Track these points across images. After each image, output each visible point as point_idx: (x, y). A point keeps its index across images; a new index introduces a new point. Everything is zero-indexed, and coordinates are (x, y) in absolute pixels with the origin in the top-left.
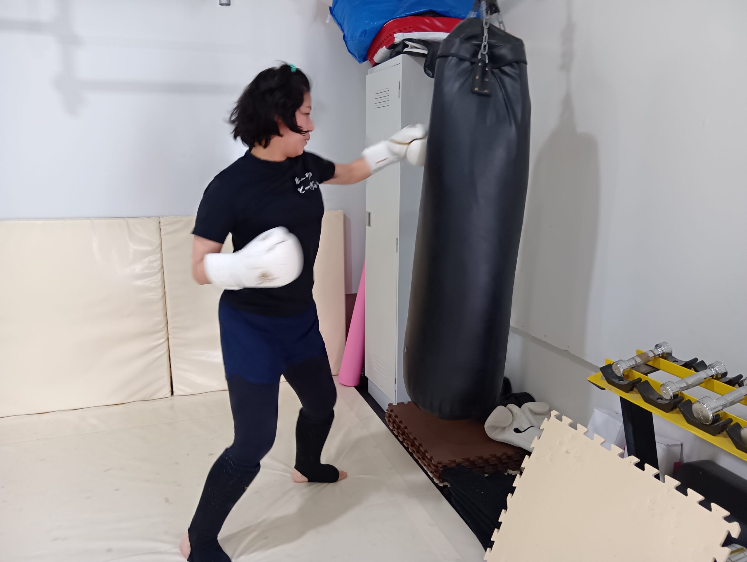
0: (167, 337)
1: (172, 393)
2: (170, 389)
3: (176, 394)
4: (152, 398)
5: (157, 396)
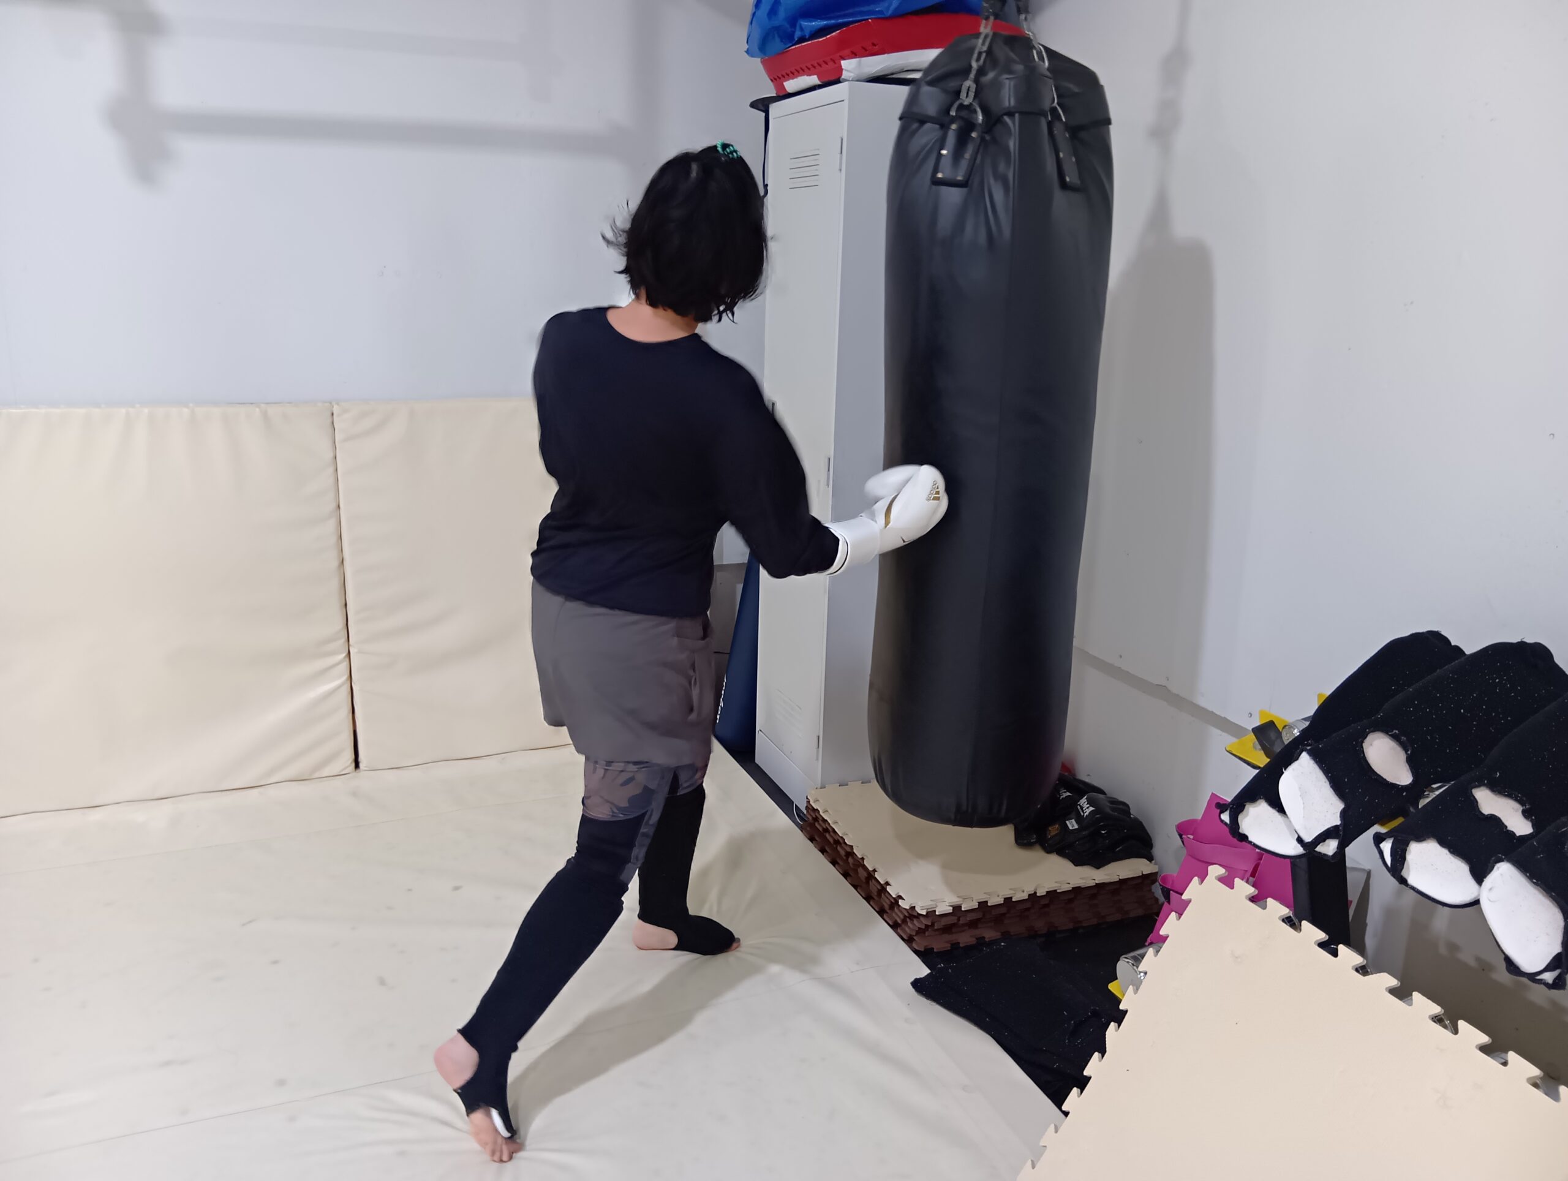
0: (348, 651)
1: (357, 765)
2: (353, 757)
3: (365, 767)
4: (317, 775)
5: (326, 772)
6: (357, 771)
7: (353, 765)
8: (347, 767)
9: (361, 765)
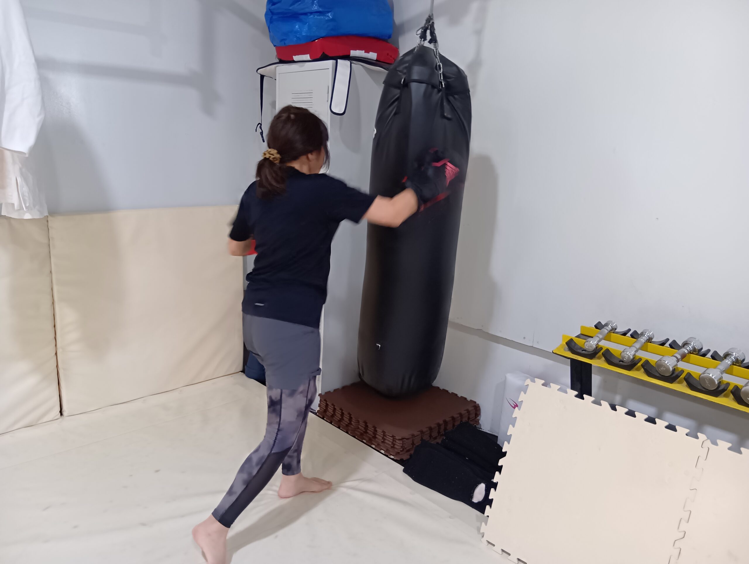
0: (55, 352)
1: (61, 414)
2: (59, 410)
3: (68, 414)
4: (40, 422)
5: (45, 419)
6: (62, 417)
7: (60, 414)
8: (57, 415)
9: (65, 413)
